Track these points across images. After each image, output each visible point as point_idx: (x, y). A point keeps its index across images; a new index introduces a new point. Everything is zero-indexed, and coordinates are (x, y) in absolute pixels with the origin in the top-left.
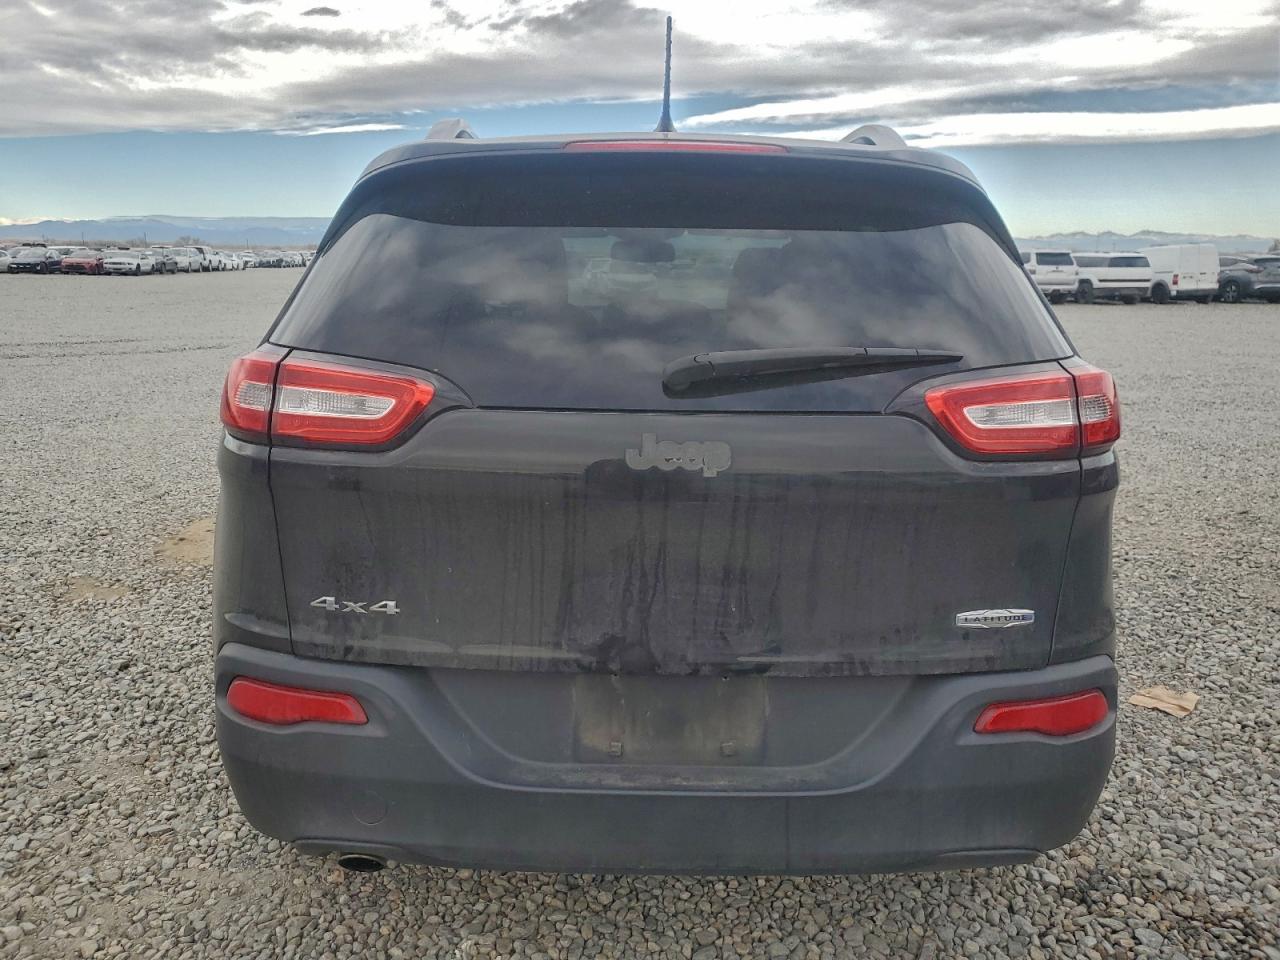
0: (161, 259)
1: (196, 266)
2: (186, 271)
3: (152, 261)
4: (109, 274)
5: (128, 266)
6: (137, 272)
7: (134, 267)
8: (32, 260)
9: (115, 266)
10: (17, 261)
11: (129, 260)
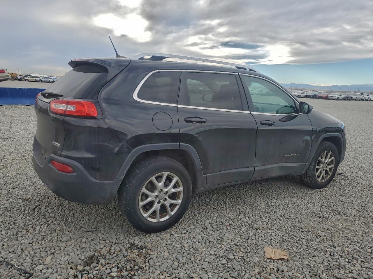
0: (346, 96)
1: (359, 99)
2: (355, 100)
3: (343, 96)
4: (329, 99)
5: (335, 97)
6: (338, 99)
7: (336, 98)
8: (310, 95)
9: (331, 97)
10: (307, 95)
11: (336, 96)
